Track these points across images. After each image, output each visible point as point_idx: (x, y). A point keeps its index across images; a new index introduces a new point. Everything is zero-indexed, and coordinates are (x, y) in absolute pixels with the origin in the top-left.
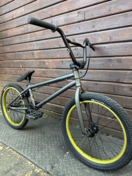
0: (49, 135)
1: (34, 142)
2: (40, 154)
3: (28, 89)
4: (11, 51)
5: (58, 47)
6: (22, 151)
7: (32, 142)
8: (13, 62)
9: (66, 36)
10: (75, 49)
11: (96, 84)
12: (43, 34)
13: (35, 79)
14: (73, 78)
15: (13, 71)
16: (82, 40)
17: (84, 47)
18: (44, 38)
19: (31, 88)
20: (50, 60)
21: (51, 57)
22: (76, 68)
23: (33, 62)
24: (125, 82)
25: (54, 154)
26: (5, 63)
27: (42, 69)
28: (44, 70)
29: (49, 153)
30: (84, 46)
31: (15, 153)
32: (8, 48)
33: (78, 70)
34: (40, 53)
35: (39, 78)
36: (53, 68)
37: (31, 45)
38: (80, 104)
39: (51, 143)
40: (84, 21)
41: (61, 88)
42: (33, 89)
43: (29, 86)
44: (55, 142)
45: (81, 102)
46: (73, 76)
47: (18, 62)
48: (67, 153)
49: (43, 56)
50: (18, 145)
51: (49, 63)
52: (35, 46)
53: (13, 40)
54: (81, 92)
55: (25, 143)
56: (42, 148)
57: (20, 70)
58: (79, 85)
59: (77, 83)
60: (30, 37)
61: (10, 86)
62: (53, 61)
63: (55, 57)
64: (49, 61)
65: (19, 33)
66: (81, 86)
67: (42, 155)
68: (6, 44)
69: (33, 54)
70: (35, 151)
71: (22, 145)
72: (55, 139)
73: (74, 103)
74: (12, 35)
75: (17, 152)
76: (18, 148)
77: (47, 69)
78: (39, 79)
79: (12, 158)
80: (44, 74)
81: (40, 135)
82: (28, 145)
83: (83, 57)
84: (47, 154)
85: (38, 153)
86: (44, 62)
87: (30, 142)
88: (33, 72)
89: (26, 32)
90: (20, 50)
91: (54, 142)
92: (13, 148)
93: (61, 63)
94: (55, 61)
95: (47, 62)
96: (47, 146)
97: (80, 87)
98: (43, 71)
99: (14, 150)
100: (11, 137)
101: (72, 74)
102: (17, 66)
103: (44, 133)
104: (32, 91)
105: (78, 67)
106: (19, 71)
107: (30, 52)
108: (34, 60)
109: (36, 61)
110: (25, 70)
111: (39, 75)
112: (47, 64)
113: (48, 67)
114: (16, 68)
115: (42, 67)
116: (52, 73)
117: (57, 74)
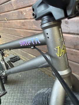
23: (13, 13)
27: (21, 20)
28: (23, 21)
35: (20, 30)
36: (31, 19)
64: (26, 10)
69: (11, 5)
78: (20, 31)
80: (23, 25)
86: (21, 12)
95: (24, 11)
106: (6, 24)
107: (9, 2)
108: (14, 11)
109: (15, 12)
110: (9, 22)
111: (20, 27)
112: (25, 14)
113: (26, 18)
114: (4, 21)
115: (21, 18)
116: (31, 24)
117: (35, 25)
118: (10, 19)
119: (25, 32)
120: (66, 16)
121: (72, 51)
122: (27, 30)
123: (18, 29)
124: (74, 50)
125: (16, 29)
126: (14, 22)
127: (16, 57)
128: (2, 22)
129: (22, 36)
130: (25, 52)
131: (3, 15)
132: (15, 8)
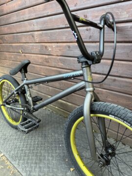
0: (50, 140)
1: (32, 148)
2: (37, 170)
3: (23, 85)
4: (9, 33)
5: (64, 26)
6: (17, 162)
7: (30, 150)
8: (12, 46)
9: (71, 12)
10: (87, 30)
11: (115, 80)
12: (45, 9)
13: (37, 67)
14: (81, 78)
15: (13, 57)
16: (97, 17)
17: (100, 28)
18: (46, 15)
19: (27, 84)
20: (53, 44)
21: (55, 41)
22: (86, 63)
23: (33, 46)
25: (55, 170)
26: (4, 46)
27: (44, 56)
28: (47, 57)
29: (49, 168)
30: (101, 26)
31: (8, 163)
32: (6, 28)
33: (89, 66)
34: (41, 35)
35: (41, 66)
36: (57, 56)
37: (30, 24)
38: (91, 118)
39: (52, 153)
41: (63, 90)
42: (30, 86)
43: (25, 82)
44: (58, 151)
45: (92, 115)
46: (82, 75)
47: (17, 46)
48: (72, 169)
49: (46, 39)
50: (12, 152)
51: (52, 48)
52: (36, 25)
53: (10, 18)
54: (93, 100)
55: (22, 150)
56: (40, 160)
57: (20, 56)
58: (91, 89)
59: (87, 86)
60: (29, 13)
61: (4, 79)
62: (57, 46)
63: (60, 41)
64: (52, 46)
65: (16, 8)
66: (93, 91)
67: (40, 171)
68: (3, 24)
69: (33, 36)
70: (31, 163)
71: (17, 153)
72: (58, 146)
73: (81, 114)
74: (8, 11)
75: (11, 163)
76: (12, 157)
77: (50, 56)
78: (41, 68)
79: (5, 170)
80: (46, 62)
81: (40, 139)
82: (25, 153)
83: (99, 42)
84: (46, 170)
85: (35, 167)
86: (46, 47)
87: (28, 148)
88: (29, 63)
89: (24, 6)
90: (18, 31)
91: (56, 150)
92: (7, 156)
93: (68, 49)
94: (60, 46)
95: (50, 46)
96: (47, 157)
97: (91, 93)
98: (46, 59)
99: (8, 159)
100: (7, 140)
101: (81, 72)
102: (16, 50)
103: (45, 136)
104: (29, 88)
105: (89, 62)
106: (18, 57)
107: (29, 33)
108: (35, 44)
109: (37, 46)
110: (25, 56)
111: (41, 63)
112: (50, 49)
113: (51, 54)
114: (16, 53)
115: (44, 53)
116: (57, 61)
117: (62, 63)
118: (27, 52)
119: (47, 69)
120: (93, 64)
121: (98, 90)
122: (50, 68)
123: (39, 65)
124: (100, 89)
125: (34, 65)
126: (34, 56)
127: (36, 97)
128: (13, 54)
129: (43, 74)
130: (43, 94)
131: (16, 46)
132: (37, 41)
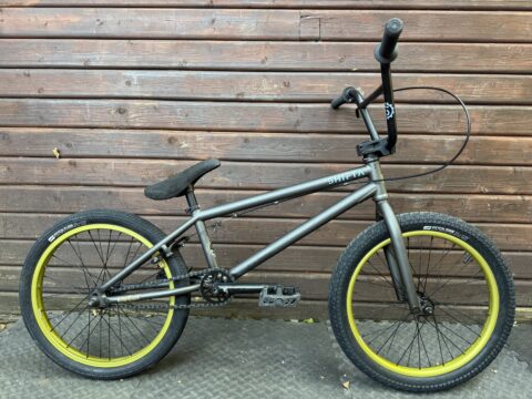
5: (233, 98)
10: (290, 109)
24: (415, 189)
40: (317, 40)
46: (368, 175)
51: (196, 142)
52: (137, 84)
59: (378, 192)
69: (122, 111)
86: (171, 140)
89: (94, 32)
93: (242, 144)
95: (185, 138)
112: (186, 145)
113: (191, 156)
132: (137, 125)
